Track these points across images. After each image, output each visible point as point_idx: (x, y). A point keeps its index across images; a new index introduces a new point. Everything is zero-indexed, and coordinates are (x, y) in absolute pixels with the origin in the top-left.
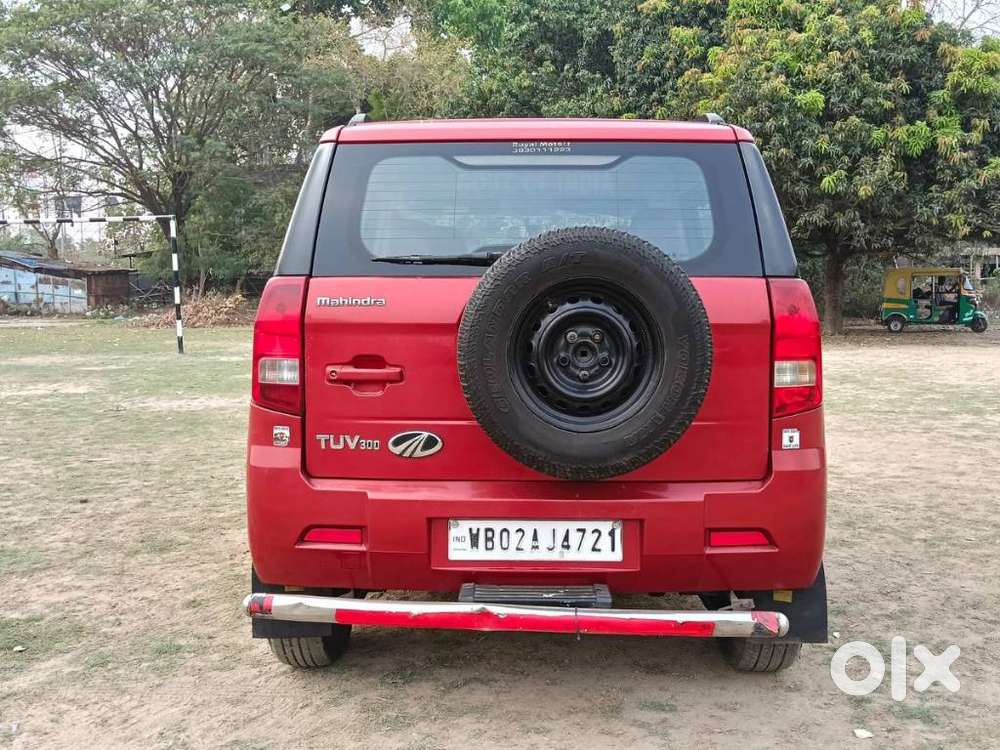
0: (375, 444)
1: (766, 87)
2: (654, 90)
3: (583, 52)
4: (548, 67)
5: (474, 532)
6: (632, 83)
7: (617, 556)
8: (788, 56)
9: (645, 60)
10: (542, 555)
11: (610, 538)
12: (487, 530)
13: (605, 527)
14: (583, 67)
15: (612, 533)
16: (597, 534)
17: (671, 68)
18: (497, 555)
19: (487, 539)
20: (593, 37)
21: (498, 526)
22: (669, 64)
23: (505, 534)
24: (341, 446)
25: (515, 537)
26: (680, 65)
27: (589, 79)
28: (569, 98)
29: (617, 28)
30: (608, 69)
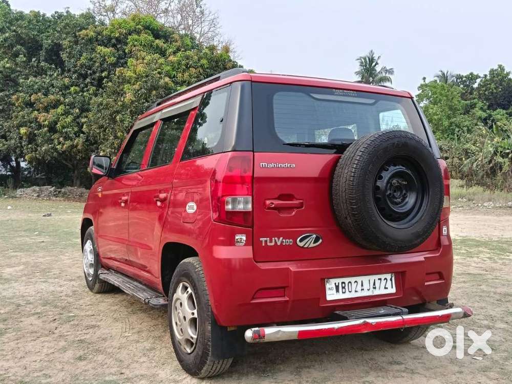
0: (289, 242)
1: (162, 82)
2: (87, 78)
3: (43, 53)
4: (21, 58)
5: (337, 284)
6: (74, 73)
7: (393, 290)
8: (169, 68)
9: (83, 60)
10: (366, 293)
11: (390, 282)
12: (343, 283)
13: (388, 276)
14: (43, 61)
15: (391, 280)
16: (386, 281)
17: (98, 67)
18: (347, 295)
19: (343, 288)
20: (49, 46)
21: (346, 280)
22: (97, 64)
23: (350, 284)
24: (273, 244)
25: (354, 285)
26: (103, 66)
27: (48, 67)
28: (35, 76)
29: (65, 43)
30: (60, 64)
